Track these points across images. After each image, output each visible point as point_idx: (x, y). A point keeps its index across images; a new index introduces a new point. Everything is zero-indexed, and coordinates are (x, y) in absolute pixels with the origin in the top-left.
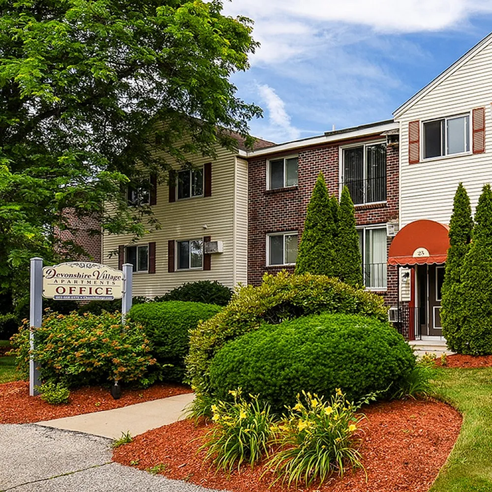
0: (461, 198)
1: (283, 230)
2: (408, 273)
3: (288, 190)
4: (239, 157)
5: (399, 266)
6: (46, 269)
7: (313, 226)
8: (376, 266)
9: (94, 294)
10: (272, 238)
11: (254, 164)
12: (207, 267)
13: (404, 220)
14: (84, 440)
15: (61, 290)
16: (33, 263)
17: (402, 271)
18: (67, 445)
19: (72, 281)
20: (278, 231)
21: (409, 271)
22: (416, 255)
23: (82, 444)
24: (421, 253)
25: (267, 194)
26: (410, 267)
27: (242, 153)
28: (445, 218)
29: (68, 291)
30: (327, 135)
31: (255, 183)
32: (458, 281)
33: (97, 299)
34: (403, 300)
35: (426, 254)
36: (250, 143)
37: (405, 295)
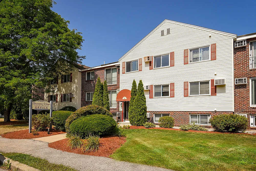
0: (134, 83)
1: (90, 91)
2: (122, 104)
3: (91, 80)
4: (79, 71)
5: (119, 102)
6: (33, 102)
7: (97, 91)
8: (113, 101)
9: (44, 108)
10: (87, 93)
11: (83, 73)
12: (71, 101)
13: (121, 89)
14: (42, 143)
15: (36, 107)
16: (30, 101)
17: (120, 103)
18: (39, 143)
19: (39, 105)
20: (89, 91)
21: (122, 103)
22: (123, 99)
23: (41, 143)
24: (125, 98)
25: (86, 81)
26: (122, 102)
27: (80, 70)
28: (130, 89)
29: (38, 107)
30: (102, 65)
31: (83, 78)
32: (133, 106)
33: (44, 110)
34: (121, 111)
35: (126, 98)
36: (82, 68)
37: (121, 109)
